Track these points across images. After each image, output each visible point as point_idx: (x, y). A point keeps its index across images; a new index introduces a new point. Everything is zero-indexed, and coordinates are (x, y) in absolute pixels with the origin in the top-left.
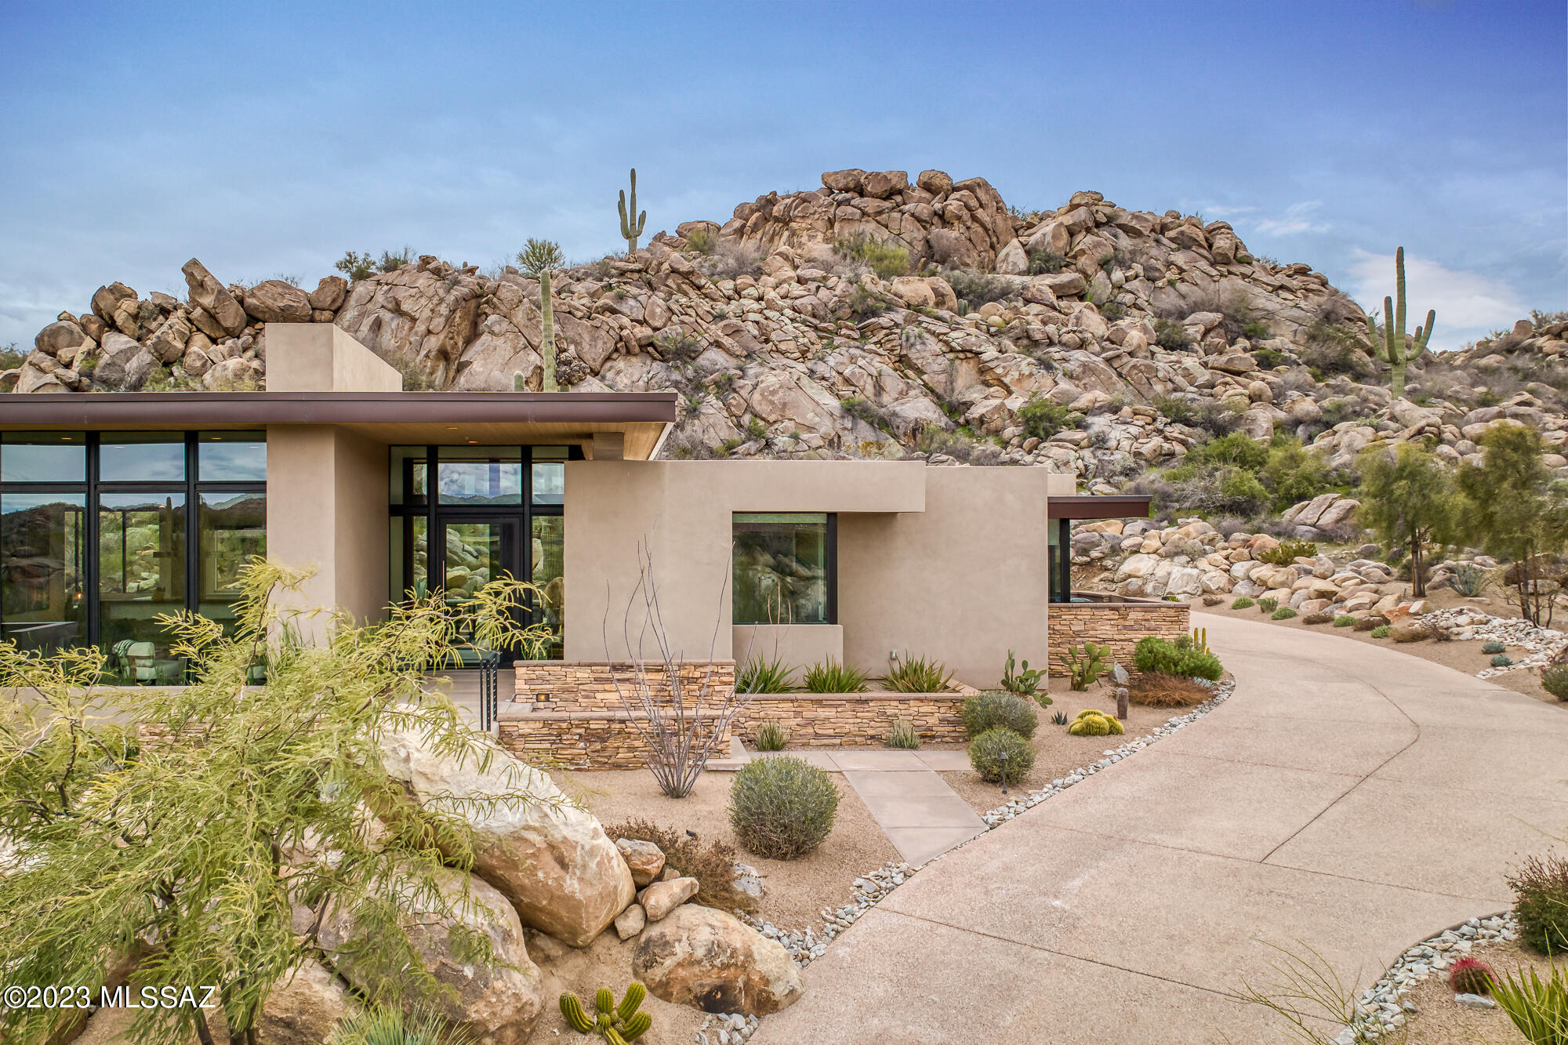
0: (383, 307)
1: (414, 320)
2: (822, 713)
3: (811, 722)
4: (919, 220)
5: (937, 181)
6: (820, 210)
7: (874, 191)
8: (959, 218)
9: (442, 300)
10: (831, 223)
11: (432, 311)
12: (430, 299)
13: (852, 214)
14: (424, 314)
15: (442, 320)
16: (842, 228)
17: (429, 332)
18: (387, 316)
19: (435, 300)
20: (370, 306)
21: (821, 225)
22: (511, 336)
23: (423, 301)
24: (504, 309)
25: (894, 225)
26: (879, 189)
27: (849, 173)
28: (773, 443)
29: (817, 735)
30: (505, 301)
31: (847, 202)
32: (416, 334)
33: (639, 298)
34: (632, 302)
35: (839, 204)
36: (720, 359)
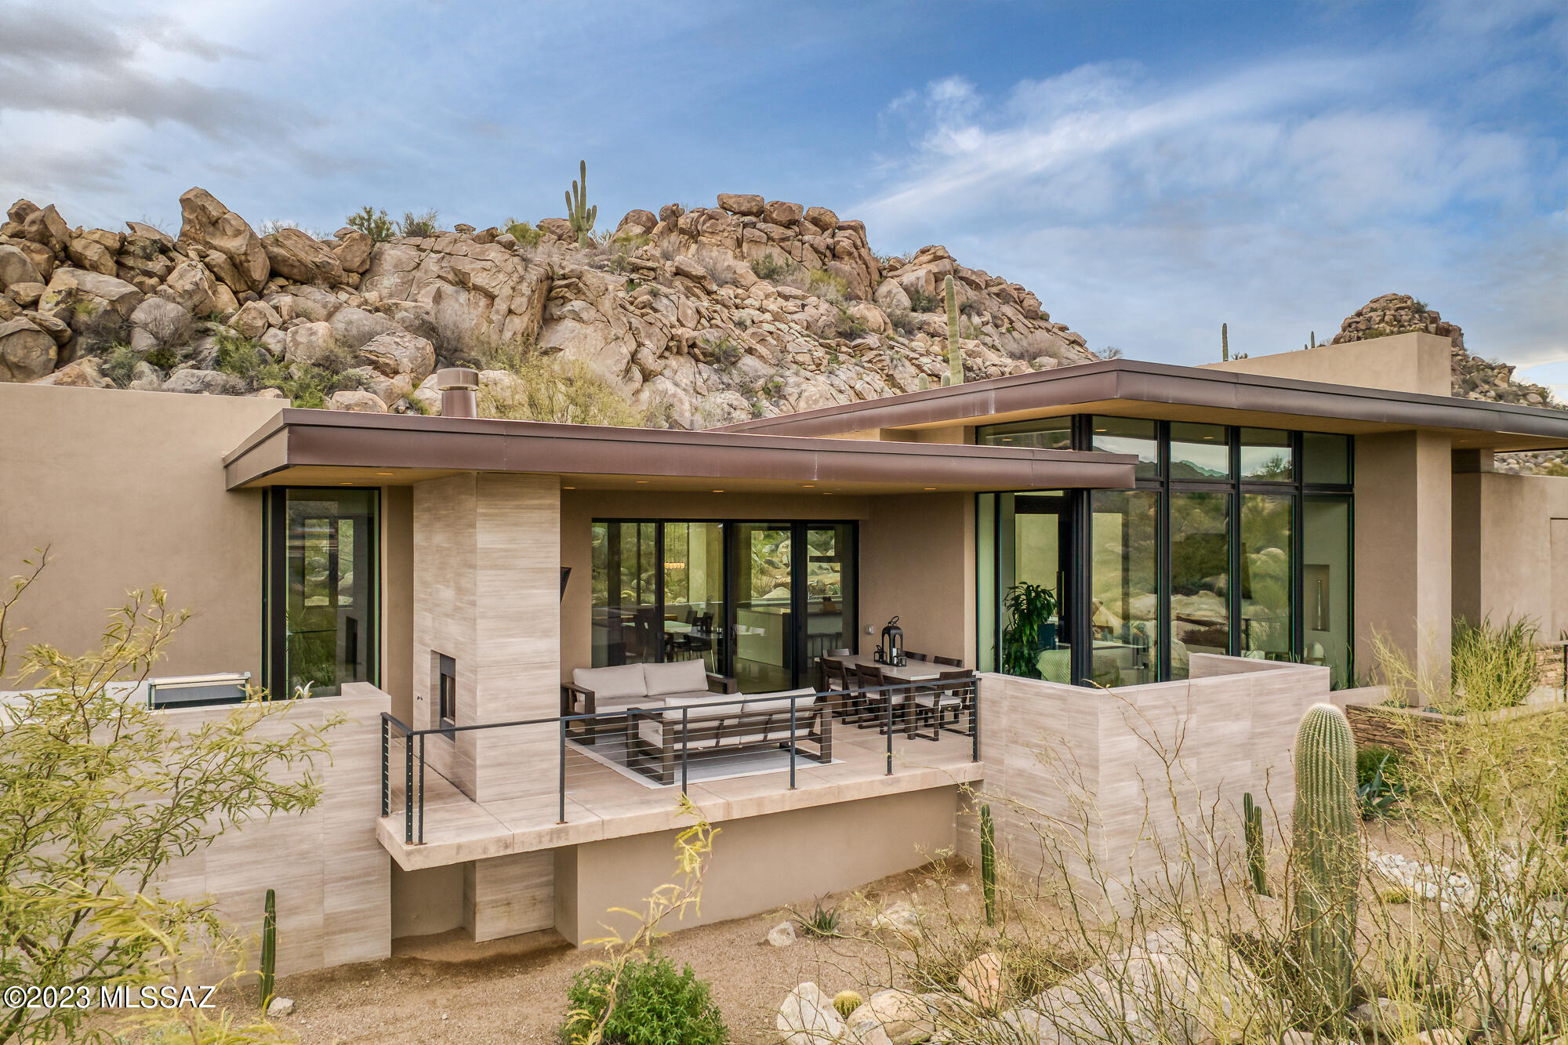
0: (439, 277)
1: (491, 298)
4: (816, 251)
5: (827, 219)
6: (728, 229)
7: (779, 219)
8: (850, 254)
9: (522, 279)
10: (739, 243)
11: (513, 289)
12: (510, 275)
13: (760, 237)
14: (504, 291)
15: (525, 300)
16: (750, 248)
17: (510, 311)
18: (448, 289)
19: (515, 277)
20: (418, 274)
21: (729, 242)
22: (601, 325)
23: (501, 276)
24: (591, 296)
25: (796, 252)
26: (784, 218)
27: (753, 198)
30: (592, 287)
31: (754, 225)
32: (497, 312)
33: (671, 297)
34: (665, 301)
35: (745, 226)
36: (758, 366)
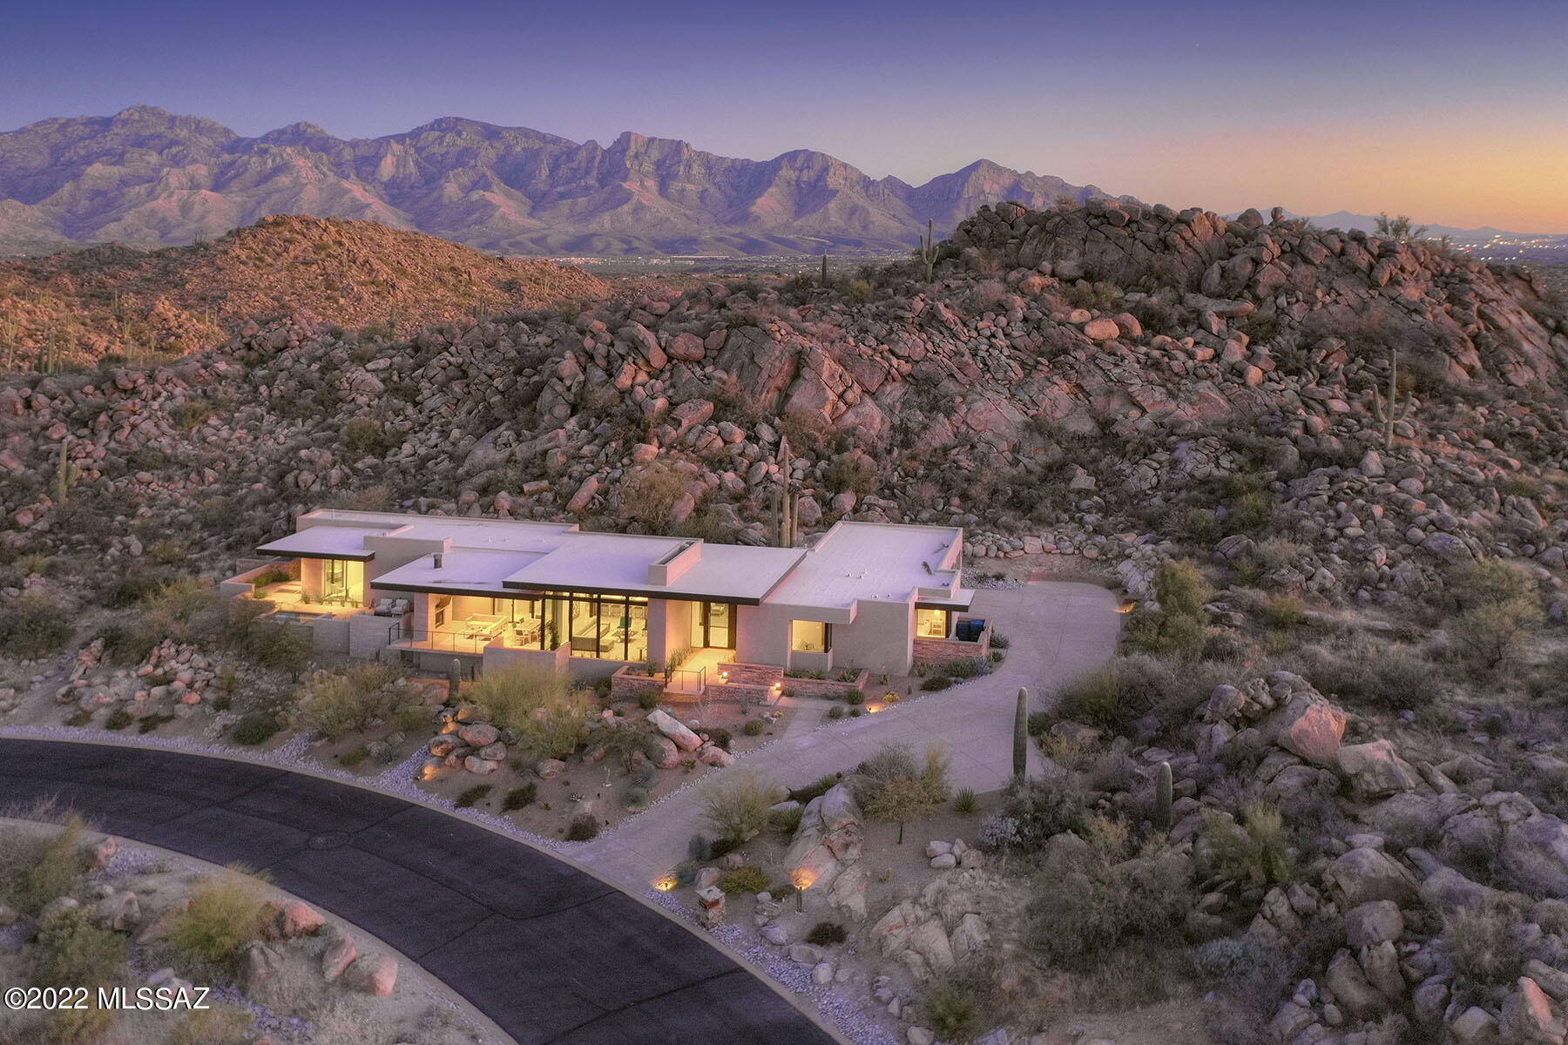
2: (808, 686)
3: (805, 689)
18: (747, 361)
22: (816, 381)
28: (976, 447)
29: (807, 695)
32: (762, 377)
36: (952, 387)
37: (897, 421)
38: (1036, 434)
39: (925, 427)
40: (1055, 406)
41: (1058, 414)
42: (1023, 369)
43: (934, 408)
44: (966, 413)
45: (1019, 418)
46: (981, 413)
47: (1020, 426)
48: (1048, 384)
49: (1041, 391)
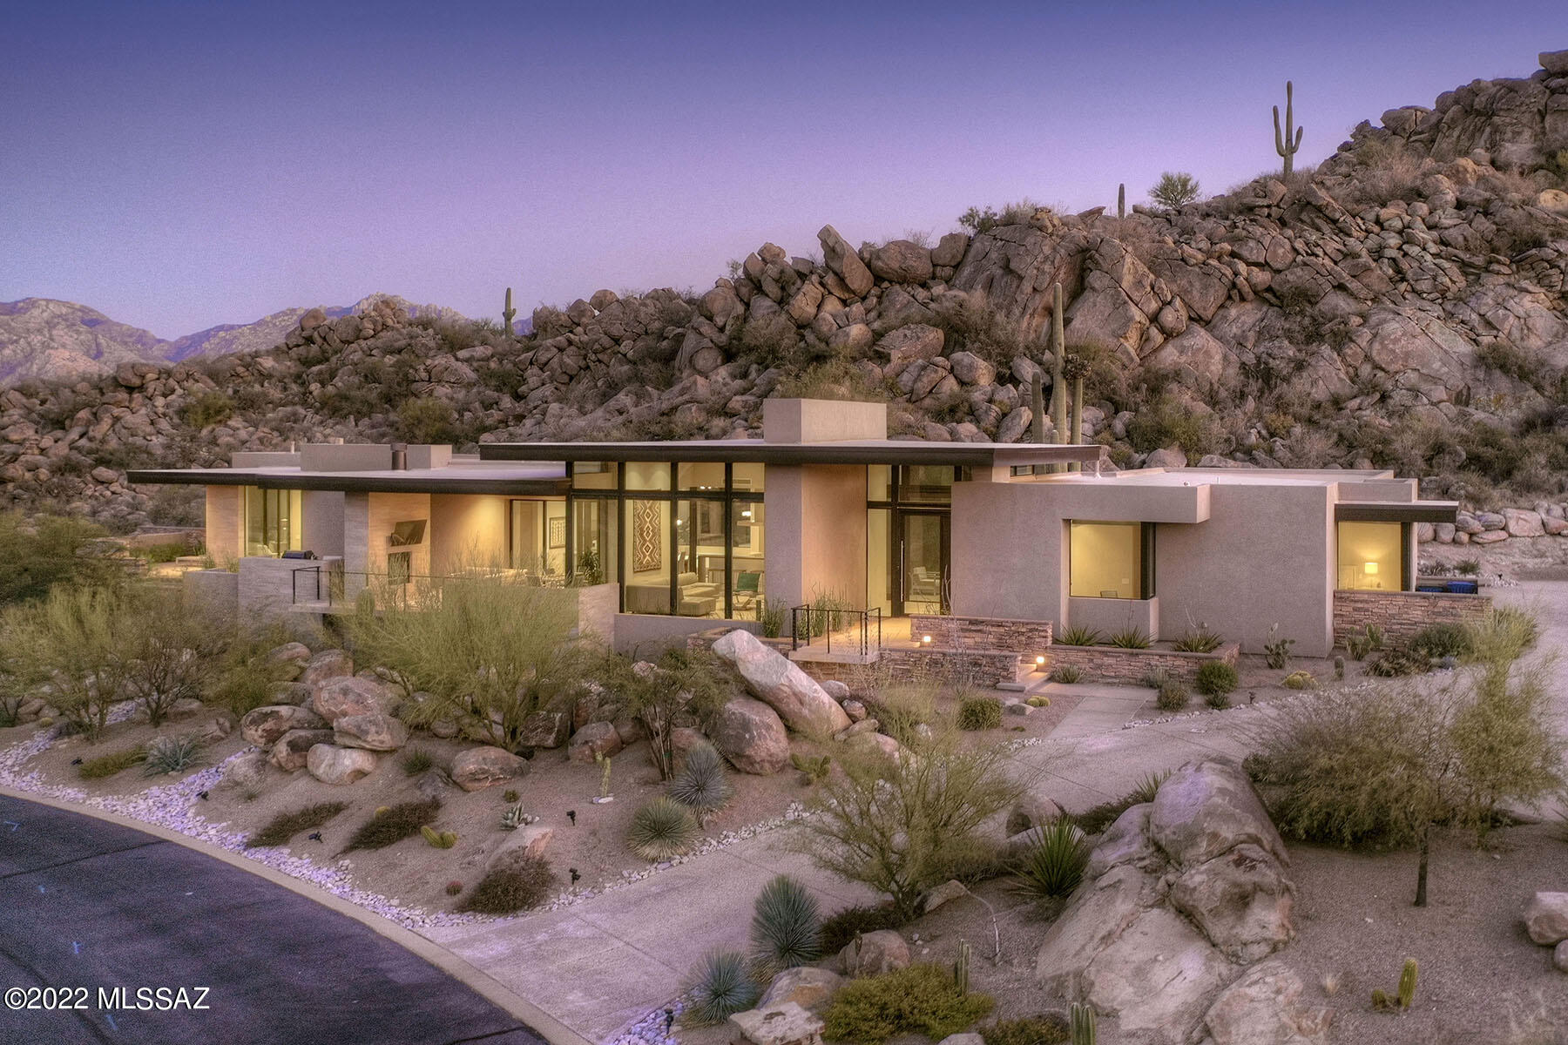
0: (996, 263)
1: (1021, 278)
2: (1107, 661)
3: (1099, 667)
6: (1528, 101)
9: (1046, 258)
10: (1542, 116)
12: (1036, 257)
14: (1029, 272)
15: (1046, 277)
18: (998, 273)
19: (1040, 258)
20: (984, 263)
21: (1529, 119)
22: (1112, 292)
23: (1029, 259)
24: (1106, 265)
28: (1390, 397)
29: (1104, 676)
30: (1107, 257)
32: (1022, 291)
34: (1252, 243)
35: (1553, 92)
36: (1342, 304)
37: (1250, 358)
38: (1497, 373)
39: (1300, 366)
40: (1527, 328)
41: (1534, 343)
42: (1465, 274)
43: (1313, 336)
44: (1371, 342)
45: (1463, 347)
46: (1397, 341)
47: (1467, 361)
48: (1512, 292)
49: (1500, 304)
